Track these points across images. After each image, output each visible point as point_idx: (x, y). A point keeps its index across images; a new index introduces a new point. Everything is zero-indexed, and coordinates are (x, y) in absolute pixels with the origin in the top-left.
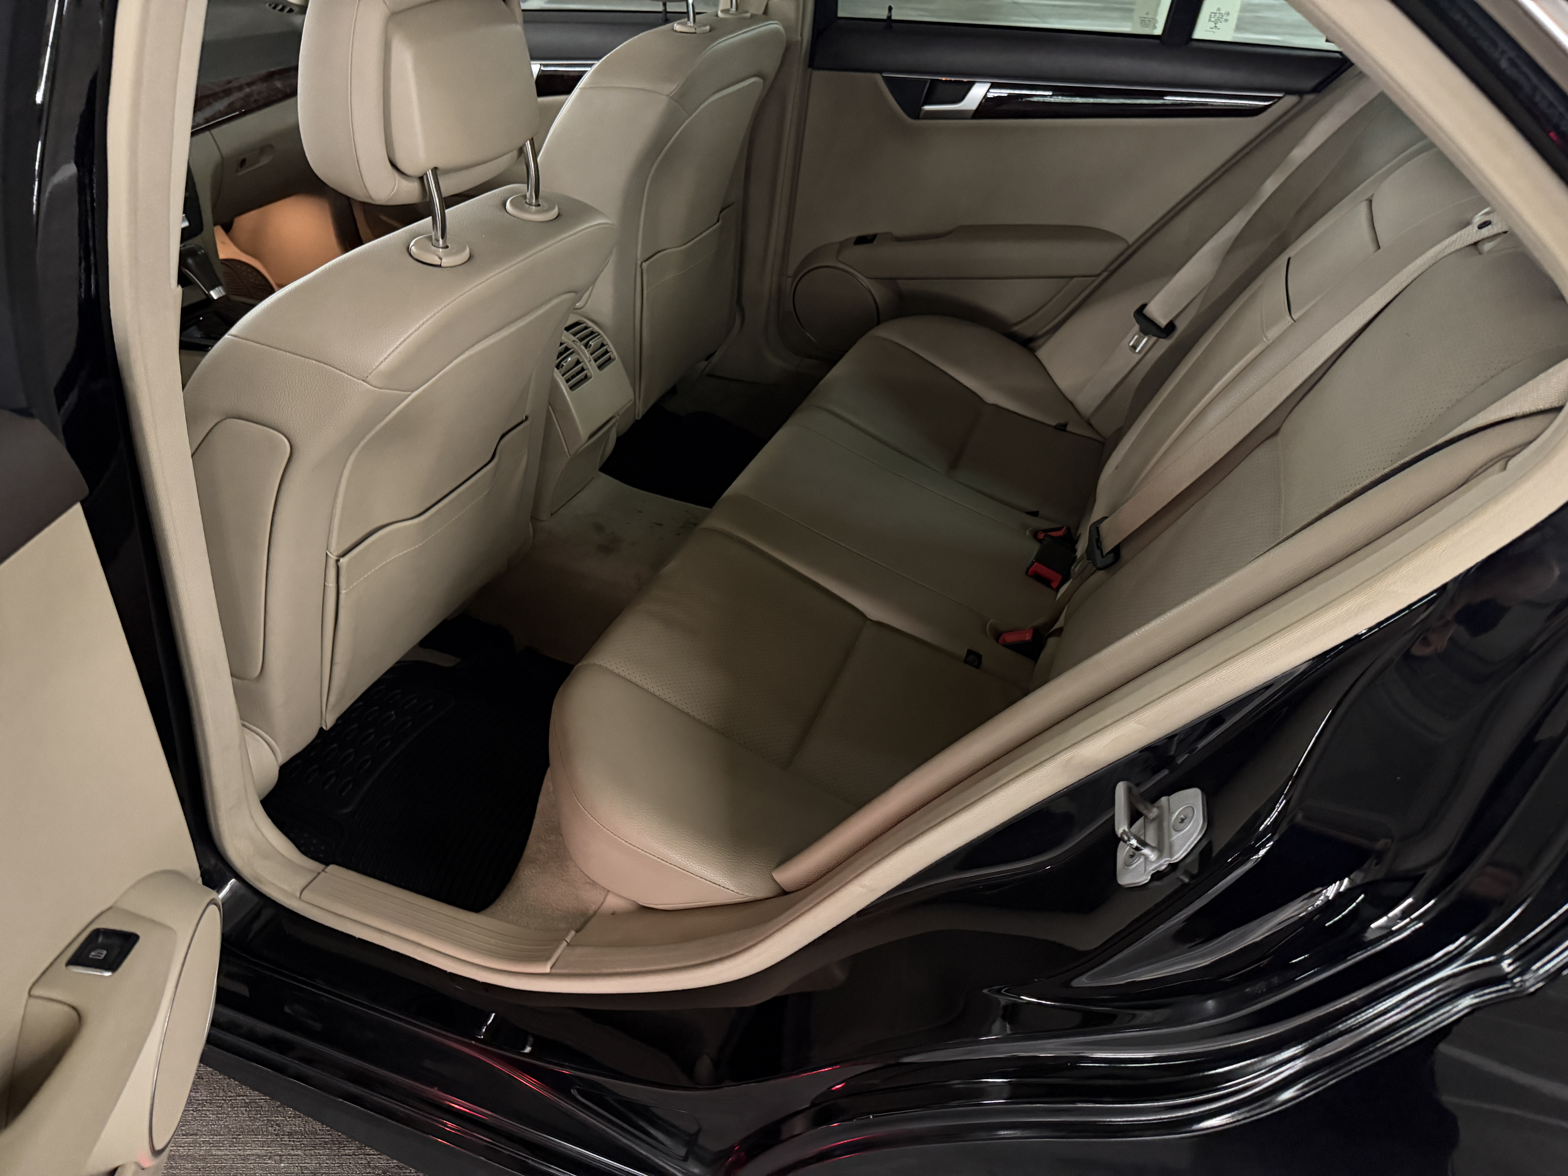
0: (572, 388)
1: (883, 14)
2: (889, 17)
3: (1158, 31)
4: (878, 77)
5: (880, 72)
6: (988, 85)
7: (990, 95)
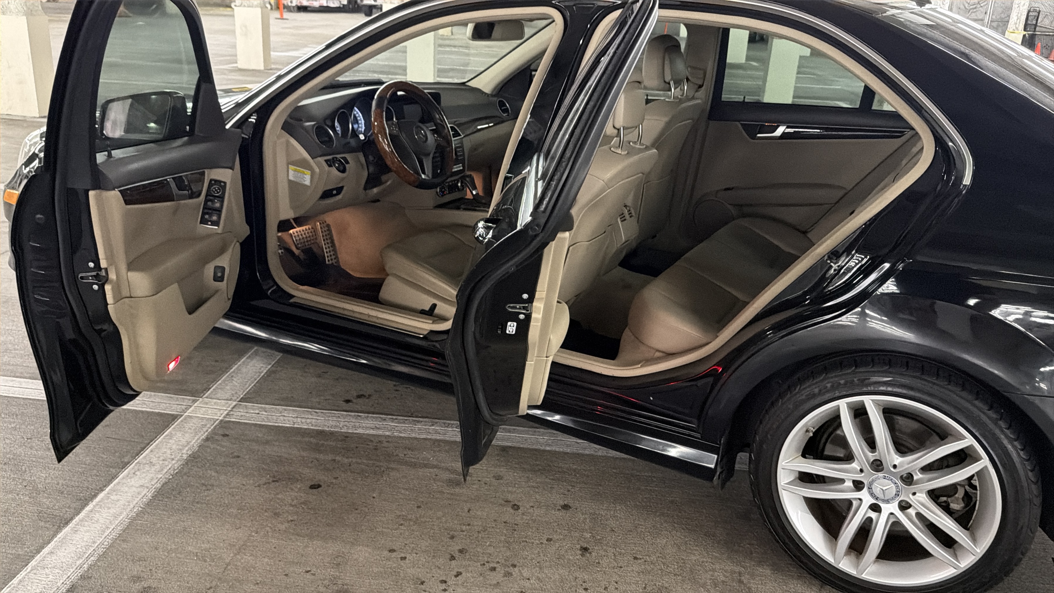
0: (622, 221)
1: (741, 100)
2: (744, 100)
3: (858, 106)
4: (737, 123)
5: (739, 121)
6: (785, 127)
7: (786, 131)
